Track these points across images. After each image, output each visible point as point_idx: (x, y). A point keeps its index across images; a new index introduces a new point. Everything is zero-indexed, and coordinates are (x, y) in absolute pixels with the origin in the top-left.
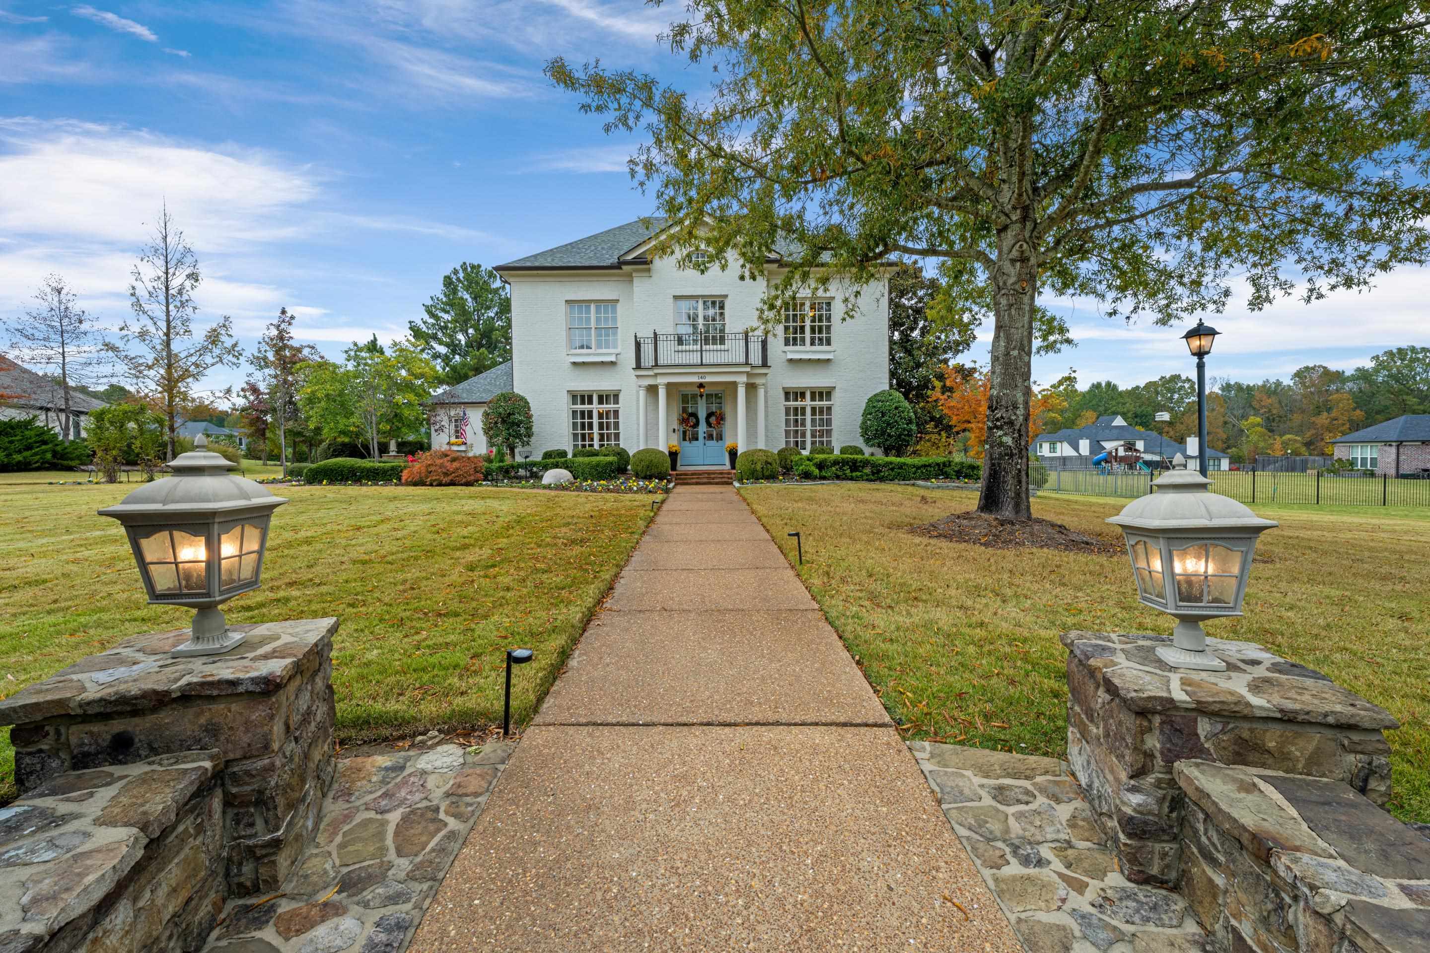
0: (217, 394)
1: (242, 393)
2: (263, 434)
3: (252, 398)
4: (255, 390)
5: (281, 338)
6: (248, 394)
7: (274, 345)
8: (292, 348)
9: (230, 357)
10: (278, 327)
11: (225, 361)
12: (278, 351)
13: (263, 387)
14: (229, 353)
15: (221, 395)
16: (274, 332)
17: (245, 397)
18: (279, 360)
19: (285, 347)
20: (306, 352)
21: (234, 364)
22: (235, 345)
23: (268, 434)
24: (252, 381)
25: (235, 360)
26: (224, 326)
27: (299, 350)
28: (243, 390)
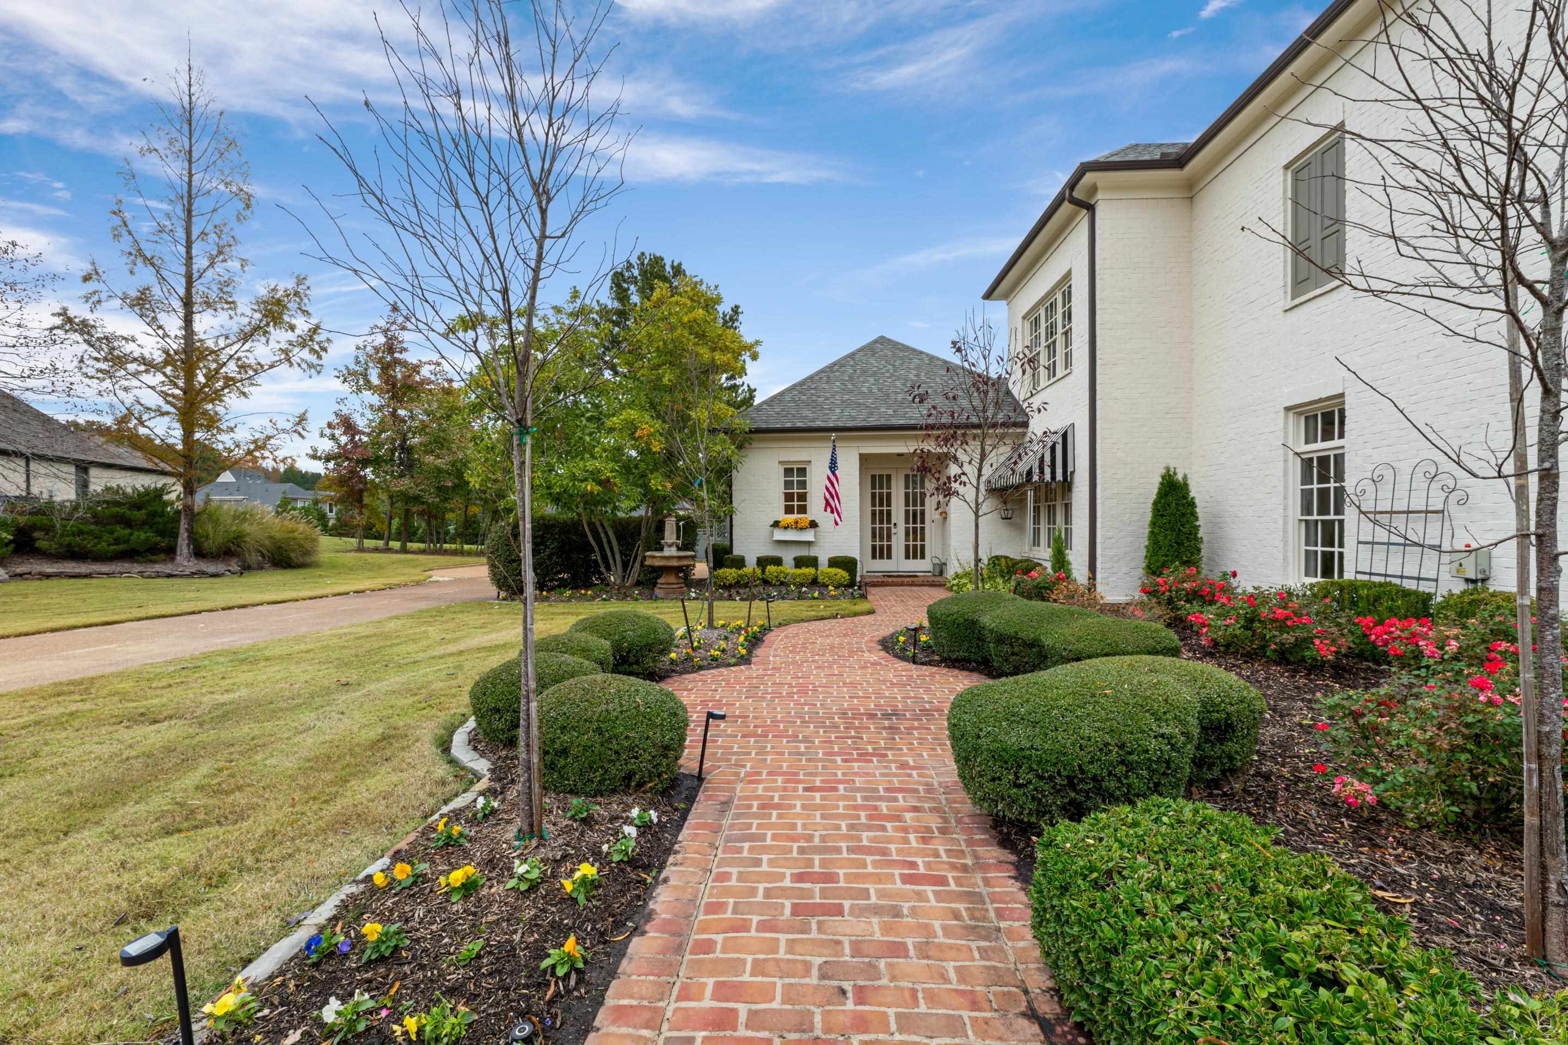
0: (282, 424)
1: (328, 432)
2: (360, 500)
3: (344, 439)
4: (349, 426)
5: (390, 349)
6: (337, 432)
7: (380, 361)
8: (404, 364)
9: (305, 354)
10: (385, 332)
11: (295, 360)
12: (386, 368)
13: (361, 423)
14: (303, 345)
15: (288, 426)
16: (380, 339)
17: (333, 437)
18: (386, 383)
19: (397, 362)
20: (425, 371)
21: (311, 366)
22: (315, 330)
23: (367, 500)
24: (345, 411)
25: (312, 358)
26: (296, 294)
27: (416, 369)
28: (330, 425)
